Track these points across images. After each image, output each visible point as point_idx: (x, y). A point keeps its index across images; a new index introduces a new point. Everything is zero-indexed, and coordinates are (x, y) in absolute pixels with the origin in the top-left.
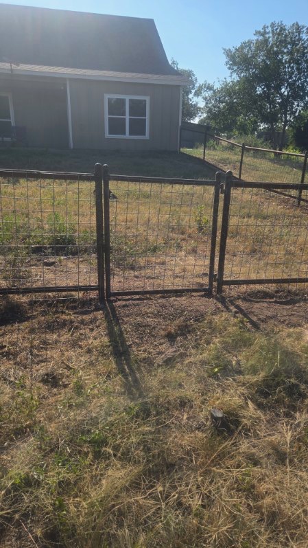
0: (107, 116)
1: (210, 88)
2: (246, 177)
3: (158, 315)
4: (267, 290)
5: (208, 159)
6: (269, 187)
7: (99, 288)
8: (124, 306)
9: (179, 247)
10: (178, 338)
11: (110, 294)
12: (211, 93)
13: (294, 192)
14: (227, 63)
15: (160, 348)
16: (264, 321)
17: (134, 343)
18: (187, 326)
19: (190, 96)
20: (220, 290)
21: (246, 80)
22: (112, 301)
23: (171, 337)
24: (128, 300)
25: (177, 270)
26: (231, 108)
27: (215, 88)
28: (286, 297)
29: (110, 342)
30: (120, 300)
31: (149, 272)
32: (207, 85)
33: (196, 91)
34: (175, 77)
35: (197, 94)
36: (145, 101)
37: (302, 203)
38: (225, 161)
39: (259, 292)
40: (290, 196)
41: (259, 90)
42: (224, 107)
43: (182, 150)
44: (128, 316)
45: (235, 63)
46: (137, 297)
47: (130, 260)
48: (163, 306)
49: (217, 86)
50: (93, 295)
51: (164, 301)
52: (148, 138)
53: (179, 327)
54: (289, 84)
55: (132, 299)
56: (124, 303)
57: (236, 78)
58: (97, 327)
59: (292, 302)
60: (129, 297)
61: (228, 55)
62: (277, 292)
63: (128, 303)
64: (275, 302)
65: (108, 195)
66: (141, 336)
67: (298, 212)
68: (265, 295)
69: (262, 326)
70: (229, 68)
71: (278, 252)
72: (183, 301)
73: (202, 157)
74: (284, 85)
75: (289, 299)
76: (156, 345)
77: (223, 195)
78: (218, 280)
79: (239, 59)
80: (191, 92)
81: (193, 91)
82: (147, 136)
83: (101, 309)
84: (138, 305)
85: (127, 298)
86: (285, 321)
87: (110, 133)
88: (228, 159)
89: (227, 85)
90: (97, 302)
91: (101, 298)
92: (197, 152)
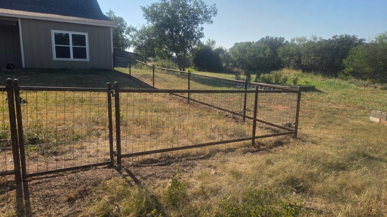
0: (54, 45)
1: (134, 30)
2: (158, 86)
3: (66, 185)
4: (154, 158)
5: (133, 74)
6: (171, 92)
7: (16, 172)
8: (37, 183)
9: (98, 135)
10: (77, 201)
11: (26, 176)
12: (135, 33)
13: (186, 95)
14: (144, 15)
15: (61, 210)
16: (145, 179)
17: (38, 210)
18: (85, 191)
19: (124, 34)
20: (119, 162)
21: (157, 26)
22: (27, 181)
23: (71, 201)
24: (42, 178)
25: (92, 152)
26: (150, 43)
27: (138, 30)
28: (165, 161)
29: (16, 213)
30: (34, 179)
31: (68, 155)
32: (132, 27)
33: (126, 31)
34: (106, 22)
35: (128, 33)
36: (85, 36)
37: (191, 101)
38: (145, 76)
39: (148, 159)
40: (184, 97)
41: (167, 32)
42: (145, 42)
43: (115, 69)
44: (38, 191)
45: (149, 15)
46: (52, 175)
47: (55, 149)
48: (72, 179)
49: (138, 29)
50: (11, 178)
51: (73, 175)
52: (89, 61)
53: (80, 192)
54: (183, 30)
55: (47, 177)
56: (38, 181)
57: (151, 24)
58: (8, 203)
59: (169, 164)
60: (44, 176)
61: (144, 10)
62: (160, 158)
63: (40, 181)
64: (158, 165)
65: (19, 101)
66: (46, 204)
67: (187, 107)
68: (152, 161)
69: (143, 182)
70: (146, 19)
71: (168, 133)
72: (89, 173)
73: (129, 73)
74: (180, 31)
75: (167, 161)
76: (57, 209)
77: (114, 98)
78: (117, 155)
79: (151, 13)
80: (123, 32)
81: (125, 31)
82: (88, 59)
83: (16, 188)
84: (50, 181)
85: (42, 177)
86: (159, 176)
87: (57, 57)
88: (148, 75)
89: (145, 28)
90: (14, 184)
91: (18, 180)
92: (125, 71)
